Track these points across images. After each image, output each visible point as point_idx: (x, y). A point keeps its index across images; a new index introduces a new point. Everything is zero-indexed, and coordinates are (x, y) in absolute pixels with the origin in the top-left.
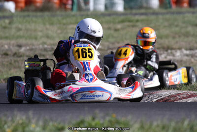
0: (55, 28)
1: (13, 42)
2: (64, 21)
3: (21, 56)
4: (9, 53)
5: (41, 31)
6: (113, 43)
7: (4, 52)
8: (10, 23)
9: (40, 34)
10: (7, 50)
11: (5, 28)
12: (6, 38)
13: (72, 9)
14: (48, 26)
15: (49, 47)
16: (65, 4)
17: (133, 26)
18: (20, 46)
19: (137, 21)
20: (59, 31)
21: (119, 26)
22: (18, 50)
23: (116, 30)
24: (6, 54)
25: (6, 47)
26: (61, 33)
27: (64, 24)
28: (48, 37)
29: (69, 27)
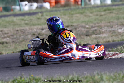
0: (66, 17)
1: (40, 27)
2: (73, 12)
3: (42, 35)
4: (36, 34)
6: (95, 24)
7: (33, 33)
8: (42, 16)
10: (35, 32)
11: (38, 19)
12: (38, 25)
13: (81, 4)
16: (78, 2)
17: (111, 13)
18: (43, 29)
19: (113, 9)
20: (69, 19)
21: (103, 13)
22: (41, 31)
23: (101, 16)
24: (34, 35)
25: (35, 30)
26: (70, 20)
27: (72, 14)
29: (75, 16)
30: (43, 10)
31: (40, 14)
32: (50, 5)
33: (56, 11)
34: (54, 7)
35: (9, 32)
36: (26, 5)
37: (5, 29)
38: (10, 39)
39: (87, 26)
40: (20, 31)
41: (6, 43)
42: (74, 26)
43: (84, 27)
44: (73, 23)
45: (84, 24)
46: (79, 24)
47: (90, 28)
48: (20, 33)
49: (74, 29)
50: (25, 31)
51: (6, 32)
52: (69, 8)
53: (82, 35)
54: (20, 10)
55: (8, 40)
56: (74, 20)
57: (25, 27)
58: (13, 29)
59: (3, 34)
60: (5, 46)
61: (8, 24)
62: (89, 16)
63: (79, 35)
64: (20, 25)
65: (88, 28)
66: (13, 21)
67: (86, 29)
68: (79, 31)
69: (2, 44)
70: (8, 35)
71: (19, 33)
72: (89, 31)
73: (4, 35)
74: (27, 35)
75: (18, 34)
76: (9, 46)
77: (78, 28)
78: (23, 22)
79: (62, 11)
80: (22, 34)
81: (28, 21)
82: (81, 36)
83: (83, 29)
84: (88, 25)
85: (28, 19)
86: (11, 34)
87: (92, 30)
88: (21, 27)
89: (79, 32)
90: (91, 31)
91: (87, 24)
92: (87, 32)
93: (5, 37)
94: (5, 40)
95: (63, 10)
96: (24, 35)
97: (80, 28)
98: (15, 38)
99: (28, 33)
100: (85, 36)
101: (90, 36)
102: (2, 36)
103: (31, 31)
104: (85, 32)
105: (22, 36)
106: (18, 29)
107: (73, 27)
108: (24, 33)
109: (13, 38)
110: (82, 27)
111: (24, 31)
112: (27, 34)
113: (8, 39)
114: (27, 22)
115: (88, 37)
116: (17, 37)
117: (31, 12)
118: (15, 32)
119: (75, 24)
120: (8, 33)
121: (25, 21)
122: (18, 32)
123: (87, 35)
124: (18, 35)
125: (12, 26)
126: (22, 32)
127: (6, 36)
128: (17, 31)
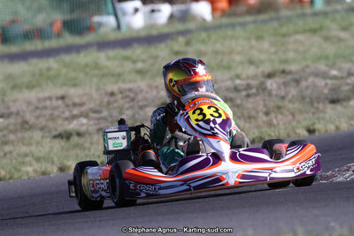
0: (266, 45)
2: (284, 30)
5: (239, 53)
8: (188, 43)
9: (238, 58)
13: (312, 2)
14: (254, 42)
15: (244, 82)
20: (273, 50)
26: (276, 53)
27: (284, 35)
28: (251, 62)
29: (292, 39)
30: (191, 25)
31: (181, 39)
32: (214, 10)
33: (233, 26)
34: (224, 13)
35: (85, 99)
36: (136, 10)
37: (72, 91)
38: (91, 122)
39: (334, 73)
40: (119, 96)
41: (79, 134)
42: (290, 73)
43: (325, 76)
44: (286, 61)
45: (322, 67)
46: (307, 66)
47: (342, 78)
48: (121, 102)
49: (293, 84)
50: (136, 94)
51: (77, 100)
52: (272, 14)
53: (318, 103)
54: (119, 27)
55: (82, 125)
56: (291, 55)
57: (135, 81)
58: (98, 89)
59: (67, 106)
60: (76, 146)
61: (81, 76)
62: (340, 40)
63: (308, 100)
64: (119, 76)
65: (335, 78)
66: (97, 66)
67: (329, 82)
68: (307, 87)
69: (64, 140)
70: (84, 109)
71: (116, 101)
72: (339, 87)
73: (70, 111)
74: (141, 108)
75: (116, 105)
76: (87, 145)
77: (306, 80)
78: (128, 66)
79: (251, 27)
80: (127, 105)
81: (143, 61)
82: (316, 105)
83: (321, 82)
84: (335, 69)
85: (144, 57)
86: (92, 105)
87: (348, 84)
88: (124, 81)
89: (308, 92)
90: (346, 88)
91: (333, 66)
92: (334, 89)
93: (74, 117)
94: (73, 126)
95: (254, 22)
96: (132, 107)
97: (311, 79)
98: (105, 119)
99: (145, 99)
100: (327, 102)
101: (345, 104)
102: (63, 112)
103: (154, 93)
104: (326, 91)
105: (127, 109)
106: (115, 88)
107: (289, 78)
108: (133, 100)
109: (99, 119)
110: (316, 75)
111: (132, 95)
112: (141, 104)
113: (84, 121)
114: (140, 65)
115: (339, 107)
116: (111, 116)
117: (154, 32)
118: (106, 99)
119: (293, 67)
120: (81, 105)
121: (134, 62)
122: (112, 99)
123: (333, 102)
124: (115, 108)
125: (95, 80)
126: (128, 100)
127: (75, 112)
128: (112, 94)
